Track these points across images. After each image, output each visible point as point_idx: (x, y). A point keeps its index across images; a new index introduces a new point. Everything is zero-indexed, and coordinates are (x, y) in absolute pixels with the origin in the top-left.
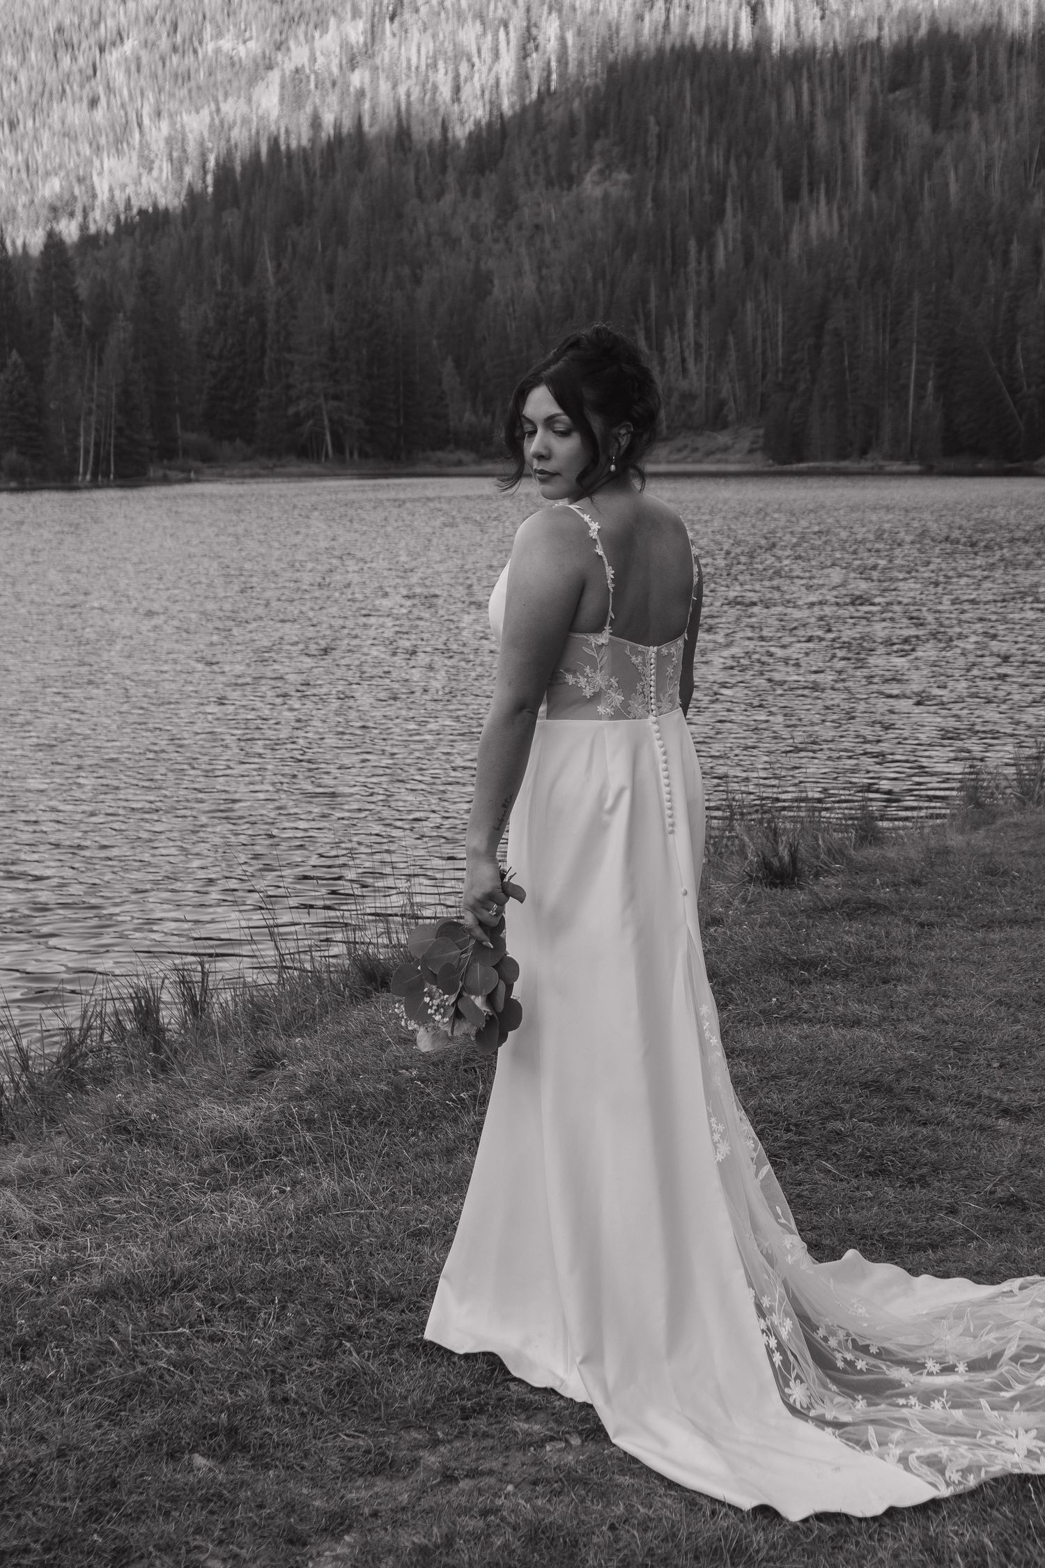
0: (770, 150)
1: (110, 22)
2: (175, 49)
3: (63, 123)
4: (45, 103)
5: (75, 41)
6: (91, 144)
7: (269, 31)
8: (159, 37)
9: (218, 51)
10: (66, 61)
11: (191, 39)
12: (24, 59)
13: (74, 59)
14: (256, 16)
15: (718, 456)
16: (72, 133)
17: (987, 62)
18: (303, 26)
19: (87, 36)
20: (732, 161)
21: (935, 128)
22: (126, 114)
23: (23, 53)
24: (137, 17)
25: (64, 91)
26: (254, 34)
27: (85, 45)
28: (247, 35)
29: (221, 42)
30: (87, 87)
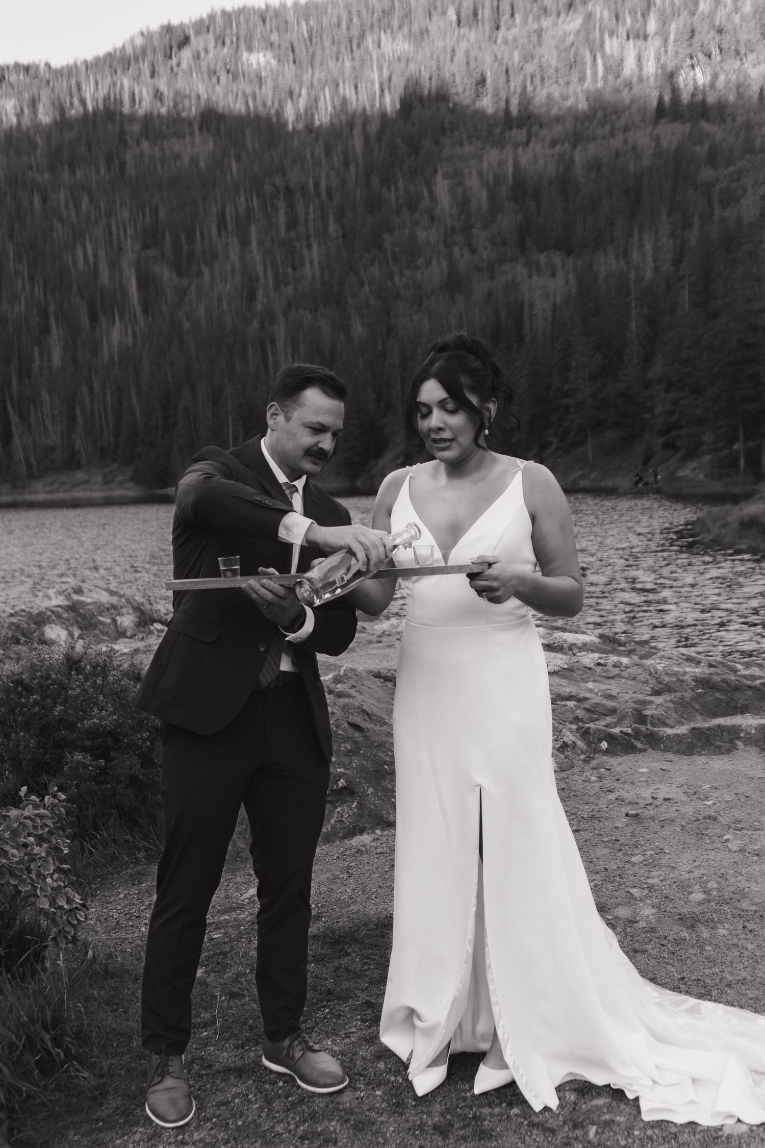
0: (75, 289)
15: (83, 486)
17: (206, 234)
20: (48, 294)
21: (179, 273)
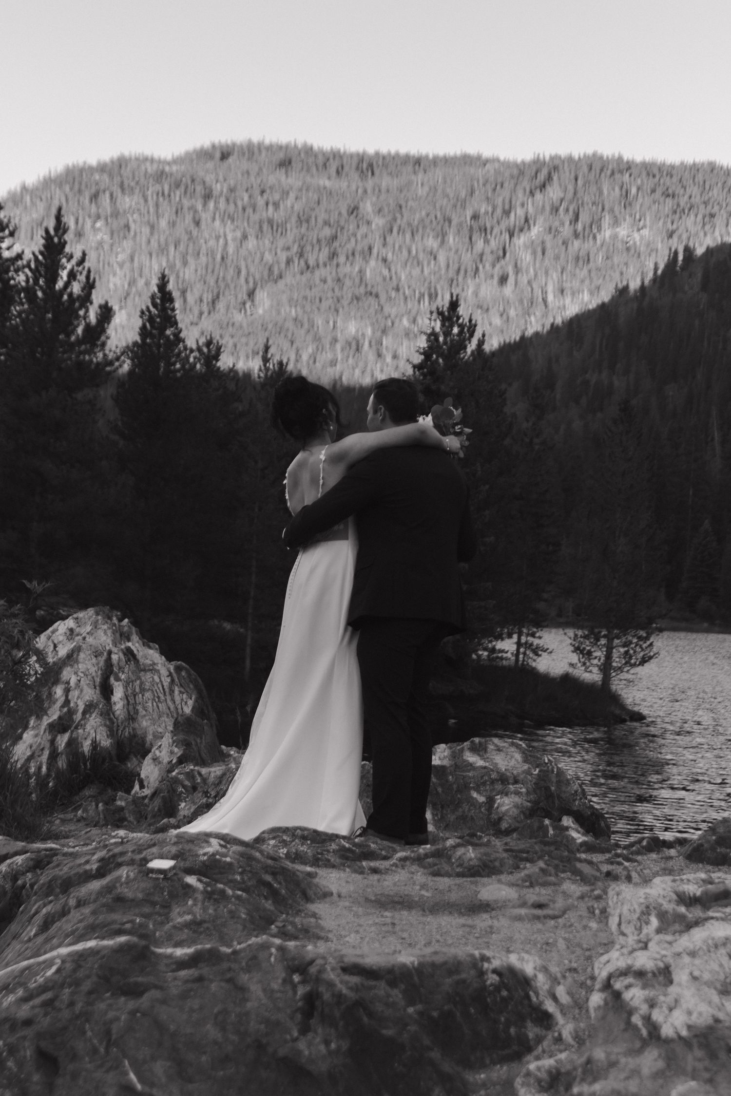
1: (520, 212)
2: (576, 235)
3: (477, 296)
4: (460, 279)
5: (488, 226)
6: (501, 315)
7: (662, 221)
8: (563, 224)
9: (615, 237)
10: (480, 245)
11: (591, 227)
12: (443, 242)
13: (487, 241)
14: (650, 208)
16: (485, 307)
18: (692, 217)
19: (498, 223)
22: (532, 290)
23: (442, 236)
24: (543, 207)
25: (477, 269)
26: (648, 223)
27: (496, 230)
28: (642, 223)
29: (618, 230)
30: (498, 266)
